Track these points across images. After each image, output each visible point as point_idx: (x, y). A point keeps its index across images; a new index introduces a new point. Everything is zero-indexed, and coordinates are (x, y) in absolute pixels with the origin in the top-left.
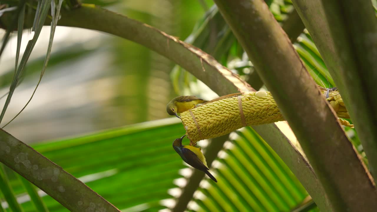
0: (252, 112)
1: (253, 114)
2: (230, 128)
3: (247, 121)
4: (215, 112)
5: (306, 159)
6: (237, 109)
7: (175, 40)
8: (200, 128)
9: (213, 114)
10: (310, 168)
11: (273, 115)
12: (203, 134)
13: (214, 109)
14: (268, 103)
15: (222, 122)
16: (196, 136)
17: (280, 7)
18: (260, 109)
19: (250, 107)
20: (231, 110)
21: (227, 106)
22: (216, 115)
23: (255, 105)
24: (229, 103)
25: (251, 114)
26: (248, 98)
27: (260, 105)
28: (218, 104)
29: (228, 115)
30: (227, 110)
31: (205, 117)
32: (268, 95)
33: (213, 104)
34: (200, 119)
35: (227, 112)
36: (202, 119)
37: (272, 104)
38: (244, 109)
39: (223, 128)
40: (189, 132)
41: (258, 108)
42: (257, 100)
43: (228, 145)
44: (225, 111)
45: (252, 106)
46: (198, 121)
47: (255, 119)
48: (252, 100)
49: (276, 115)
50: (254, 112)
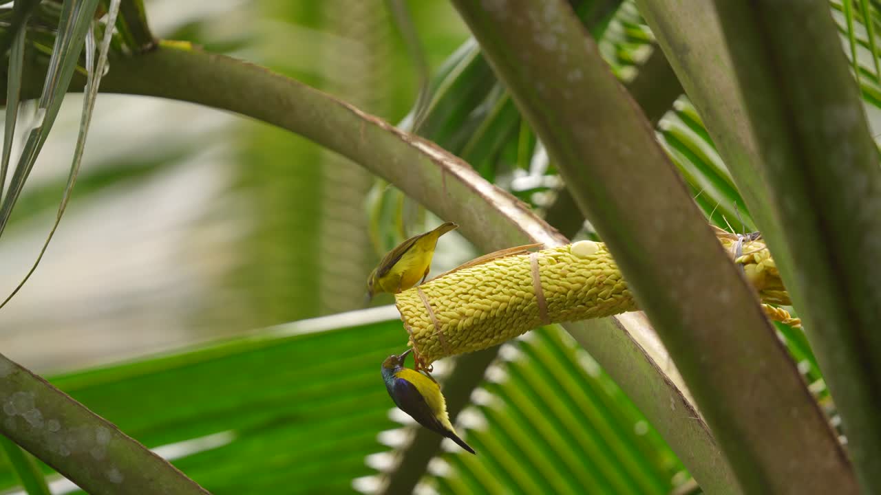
0: (564, 290)
1: (565, 294)
2: (512, 327)
3: (552, 311)
4: (477, 292)
5: (690, 401)
6: (527, 284)
7: (382, 124)
8: (441, 327)
9: (472, 295)
10: (699, 421)
11: (611, 297)
12: (450, 341)
13: (475, 284)
14: (600, 271)
15: (493, 313)
16: (432, 347)
17: (618, 48)
18: (583, 284)
19: (558, 279)
20: (514, 286)
21: (504, 277)
22: (480, 297)
23: (569, 274)
24: (510, 270)
25: (562, 296)
26: (553, 259)
27: (583, 274)
28: (484, 272)
29: (507, 297)
30: (505, 286)
31: (453, 304)
32: (600, 250)
33: (473, 271)
34: (442, 307)
35: (505, 290)
36: (447, 306)
37: (609, 270)
38: (544, 284)
39: (495, 329)
40: (416, 337)
41: (578, 282)
42: (574, 262)
43: (496, 374)
44: (499, 287)
45: (564, 276)
46: (437, 313)
47: (571, 307)
48: (564, 261)
49: (620, 296)
50: (569, 289)
